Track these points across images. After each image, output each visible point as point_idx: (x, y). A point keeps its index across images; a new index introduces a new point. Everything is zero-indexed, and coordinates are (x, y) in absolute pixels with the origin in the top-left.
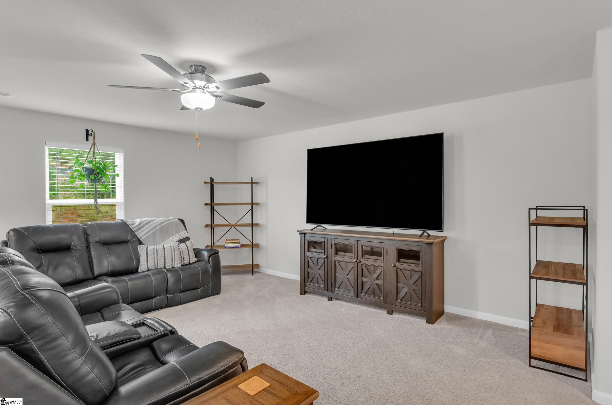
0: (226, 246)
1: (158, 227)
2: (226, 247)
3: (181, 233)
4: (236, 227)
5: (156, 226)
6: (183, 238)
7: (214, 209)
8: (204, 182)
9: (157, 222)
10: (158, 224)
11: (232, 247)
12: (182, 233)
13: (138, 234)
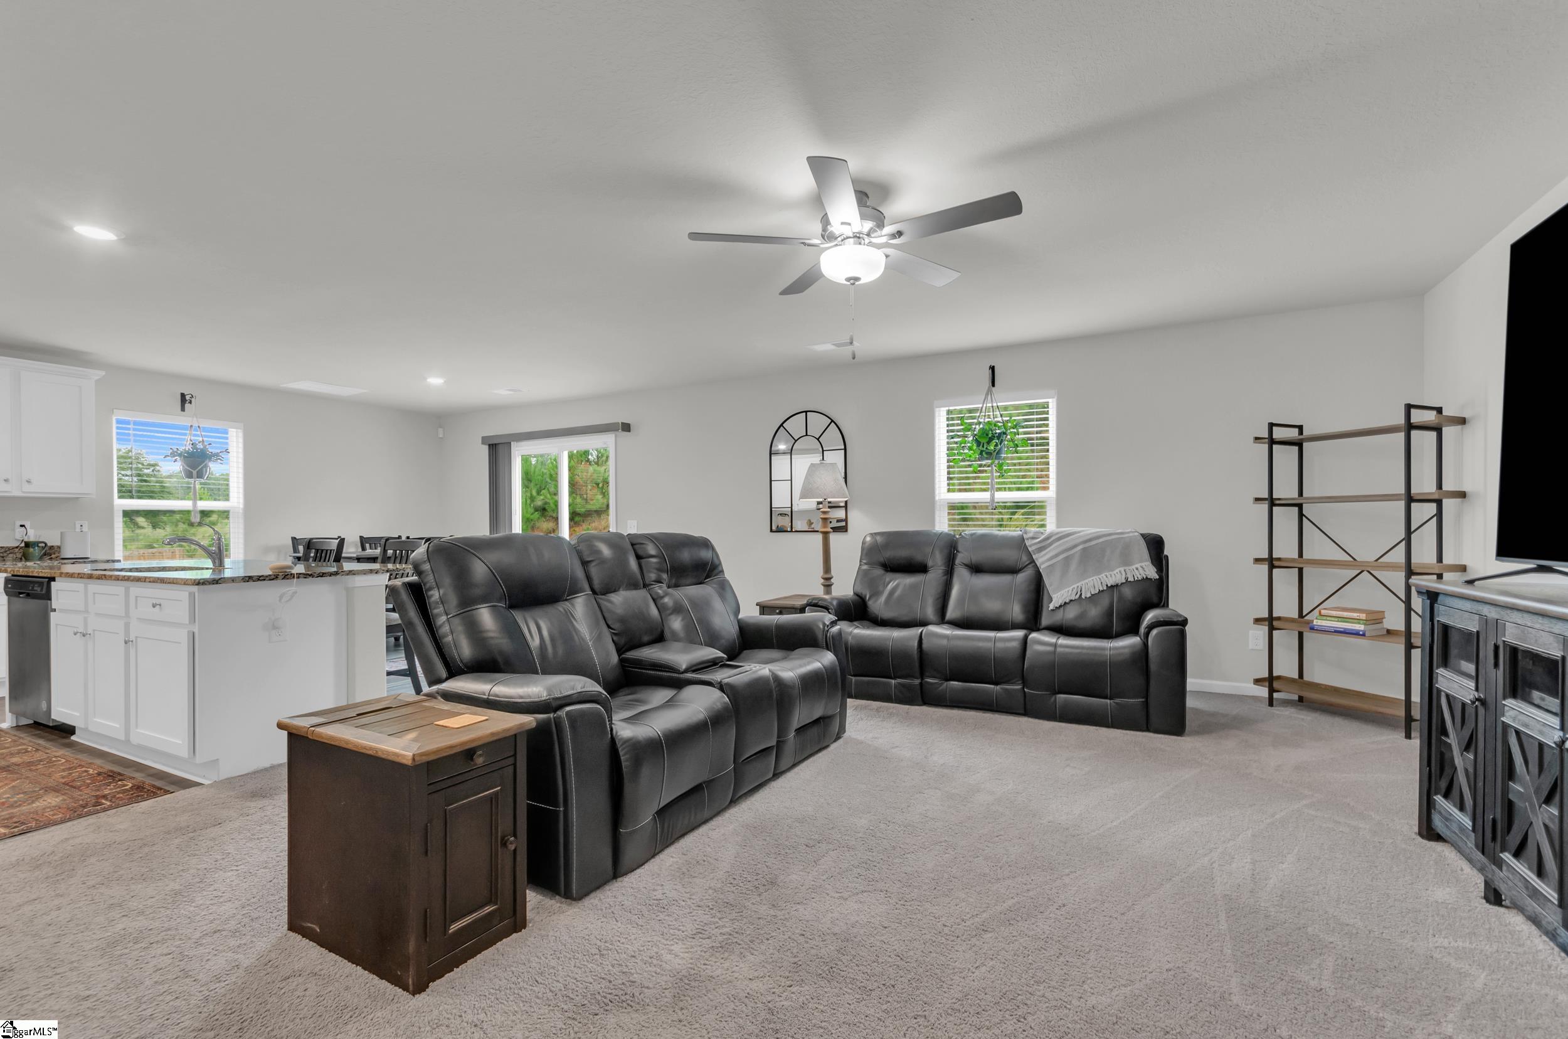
0: (1315, 623)
1: (1081, 547)
2: (1316, 628)
3: (1134, 567)
4: (1372, 572)
5: (1075, 546)
6: (1136, 579)
7: (1304, 513)
8: (1252, 440)
9: (1080, 537)
10: (1081, 540)
11: (1336, 632)
12: (1138, 565)
13: (1037, 559)
